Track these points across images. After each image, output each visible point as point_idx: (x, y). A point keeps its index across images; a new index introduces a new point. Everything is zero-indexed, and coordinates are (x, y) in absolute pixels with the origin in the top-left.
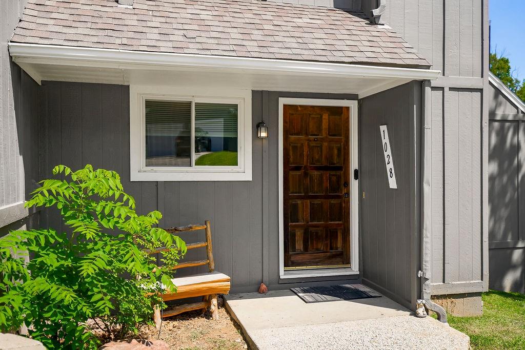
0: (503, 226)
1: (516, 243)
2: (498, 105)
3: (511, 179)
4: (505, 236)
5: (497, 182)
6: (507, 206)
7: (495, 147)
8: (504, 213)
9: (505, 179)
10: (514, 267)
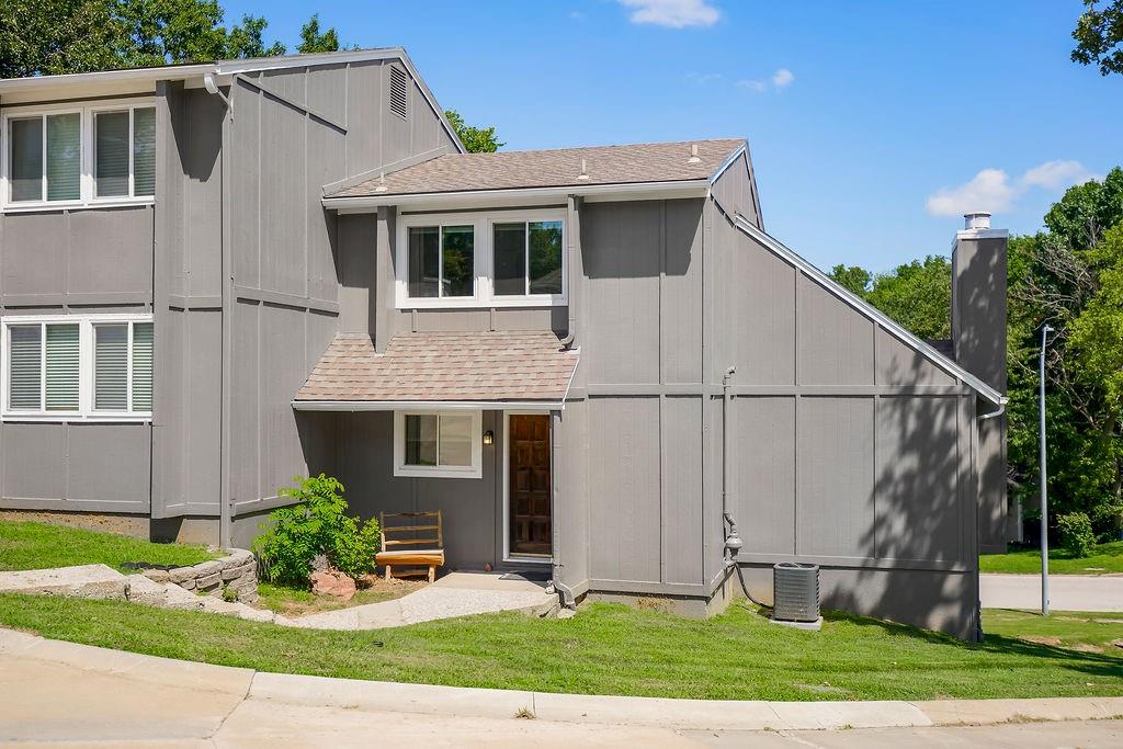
0: (927, 543)
1: (952, 565)
2: (920, 376)
3: (944, 478)
4: (932, 555)
5: (917, 483)
6: (934, 515)
7: (915, 434)
8: (929, 524)
9: (931, 478)
10: (948, 601)
